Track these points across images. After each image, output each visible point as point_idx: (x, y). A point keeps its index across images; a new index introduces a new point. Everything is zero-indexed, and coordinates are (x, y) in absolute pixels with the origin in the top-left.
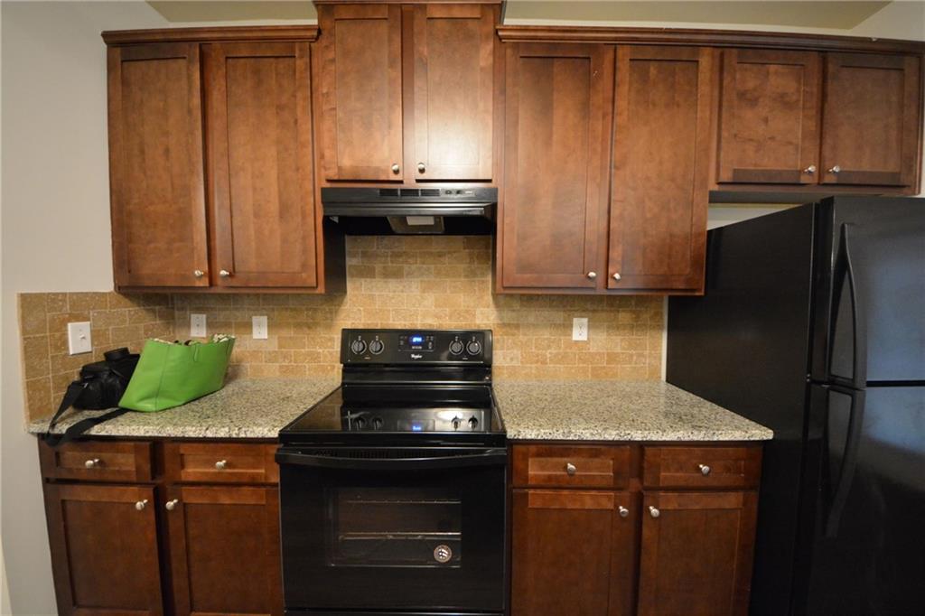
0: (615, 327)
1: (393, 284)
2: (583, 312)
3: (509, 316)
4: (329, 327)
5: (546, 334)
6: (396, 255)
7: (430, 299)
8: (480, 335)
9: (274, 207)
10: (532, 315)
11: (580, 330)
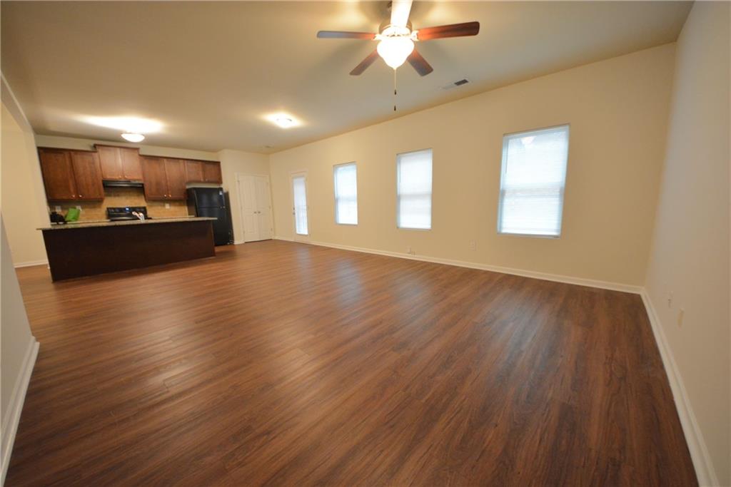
0: (175, 205)
1: (117, 198)
2: (167, 203)
3: (149, 204)
4: (100, 207)
5: (160, 208)
8: (145, 208)
9: (91, 184)
10: (155, 204)
11: (167, 206)
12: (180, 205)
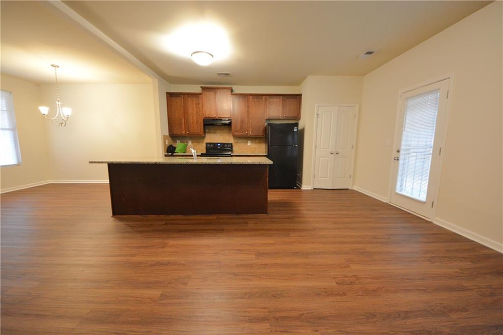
0: (255, 143)
1: (214, 135)
2: (250, 140)
3: (236, 141)
4: (203, 143)
6: (215, 129)
7: (221, 137)
8: (232, 144)
9: (195, 122)
10: (240, 141)
11: (249, 143)
12: (260, 142)
